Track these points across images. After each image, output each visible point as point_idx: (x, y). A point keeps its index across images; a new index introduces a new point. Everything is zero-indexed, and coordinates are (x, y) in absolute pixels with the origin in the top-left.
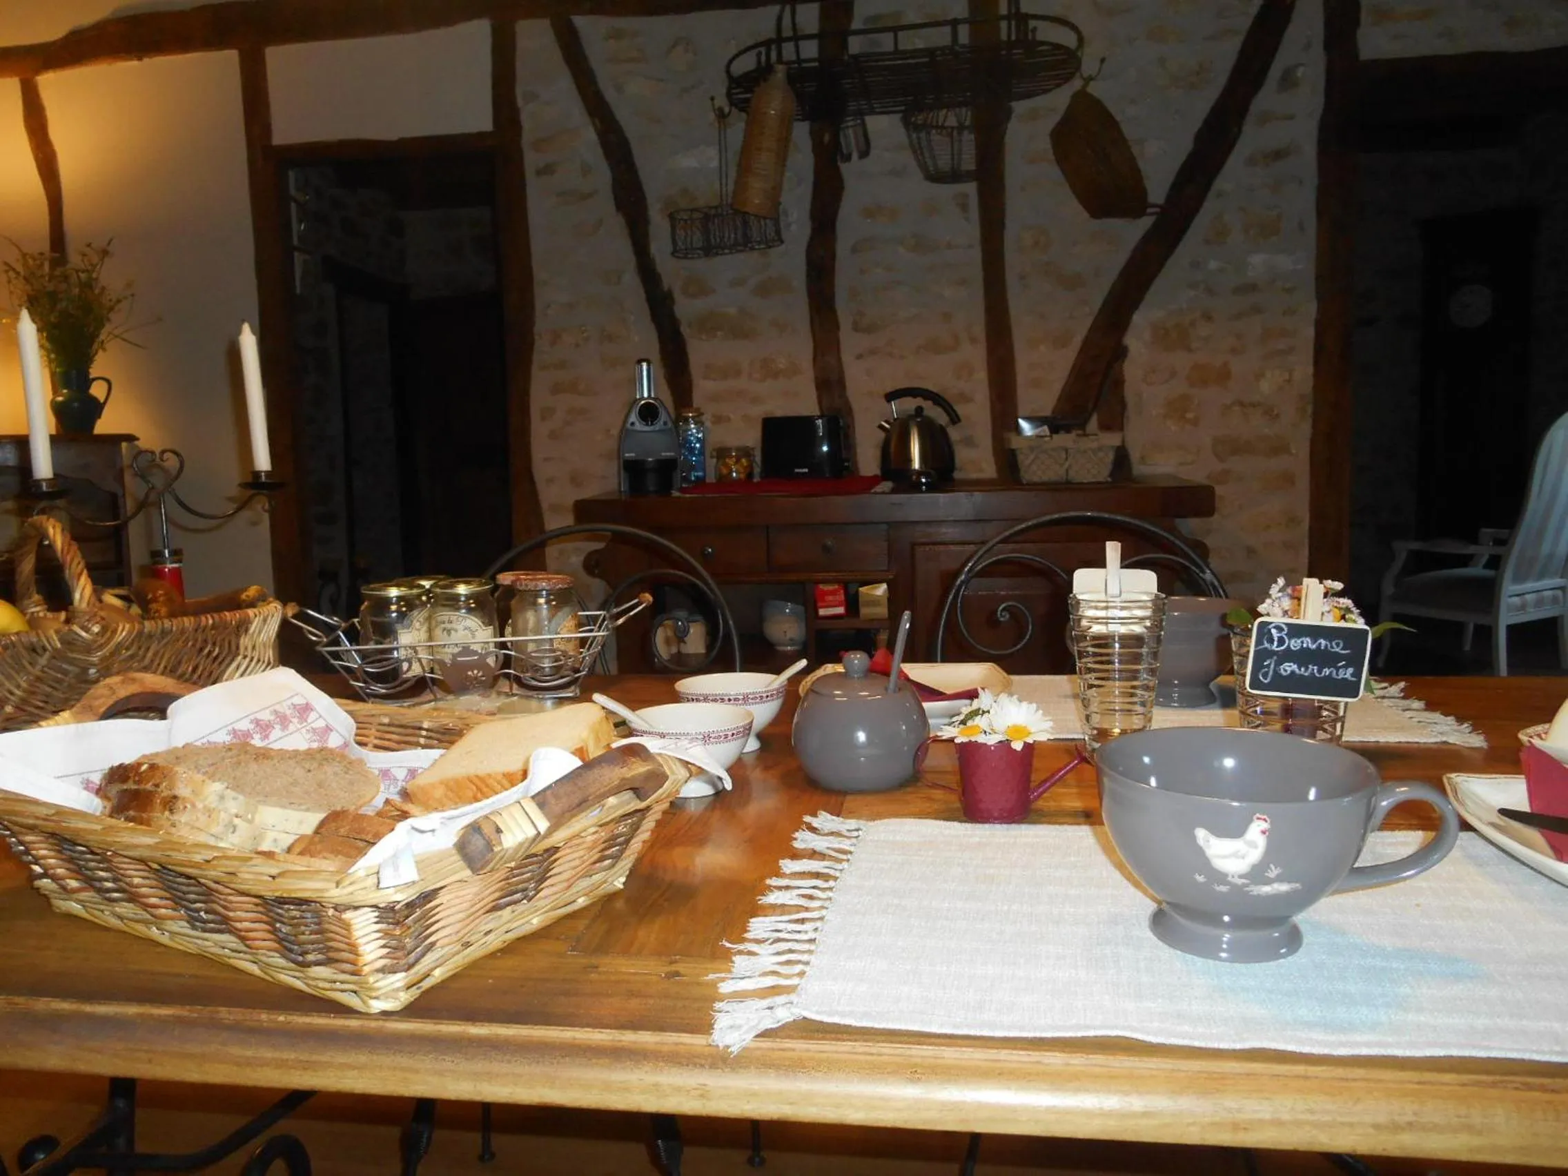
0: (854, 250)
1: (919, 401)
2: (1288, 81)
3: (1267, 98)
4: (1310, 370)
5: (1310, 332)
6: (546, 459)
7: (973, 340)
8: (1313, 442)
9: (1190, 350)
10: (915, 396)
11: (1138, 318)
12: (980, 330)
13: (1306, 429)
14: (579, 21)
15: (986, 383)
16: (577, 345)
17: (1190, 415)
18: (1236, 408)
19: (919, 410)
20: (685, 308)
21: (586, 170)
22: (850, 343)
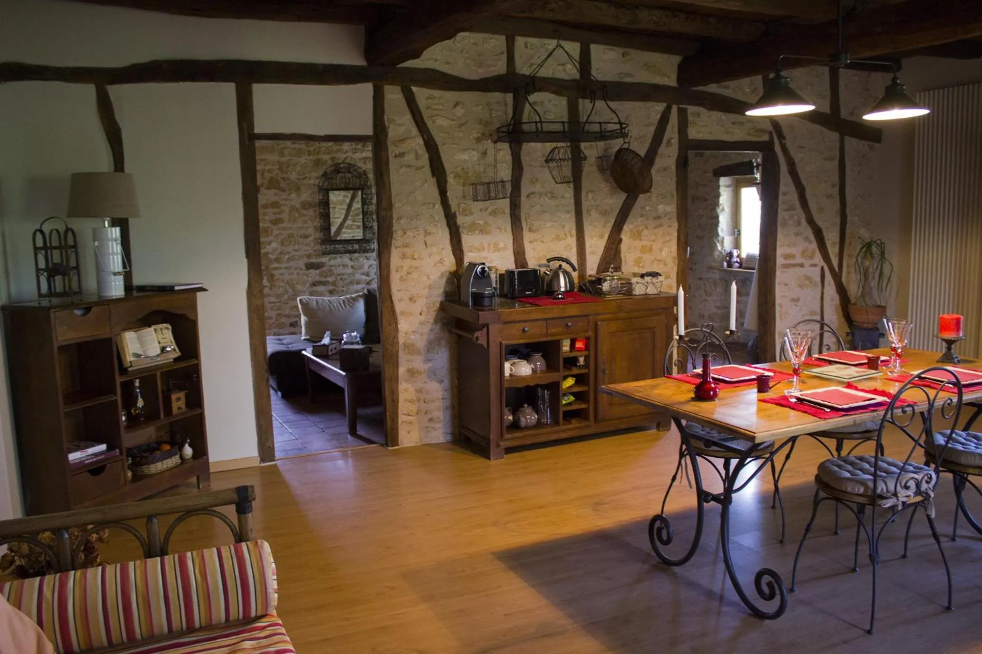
0: (528, 196)
1: (560, 263)
2: (669, 143)
3: (662, 149)
4: (676, 248)
5: (676, 234)
6: (398, 290)
7: (572, 236)
8: (678, 273)
9: (641, 240)
10: (559, 260)
11: (625, 227)
12: (574, 232)
13: (675, 268)
14: (414, 89)
15: (575, 253)
16: (414, 237)
17: (641, 265)
18: (656, 262)
19: (560, 266)
20: (460, 220)
21: (417, 157)
22: (527, 236)
